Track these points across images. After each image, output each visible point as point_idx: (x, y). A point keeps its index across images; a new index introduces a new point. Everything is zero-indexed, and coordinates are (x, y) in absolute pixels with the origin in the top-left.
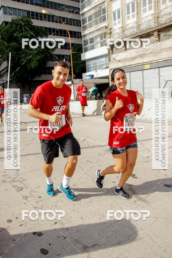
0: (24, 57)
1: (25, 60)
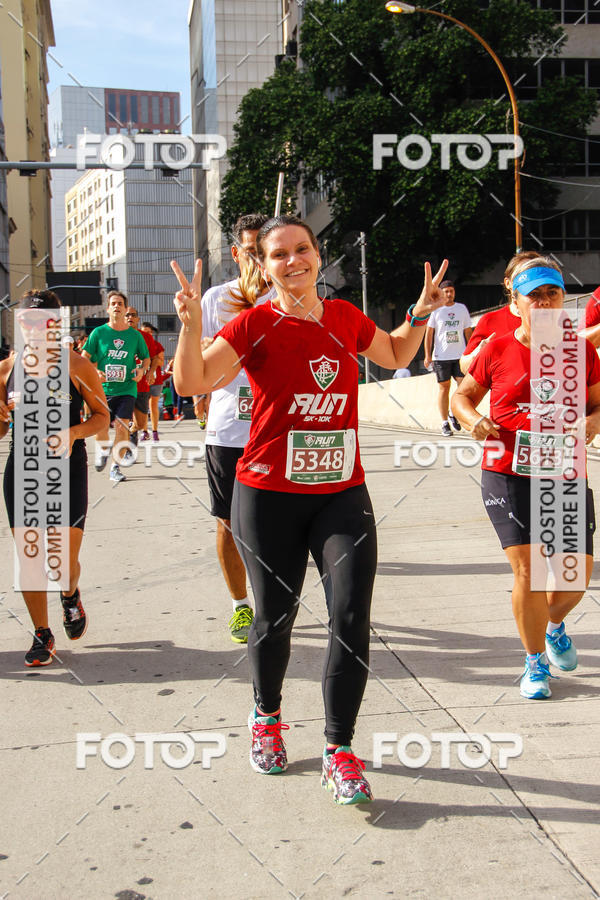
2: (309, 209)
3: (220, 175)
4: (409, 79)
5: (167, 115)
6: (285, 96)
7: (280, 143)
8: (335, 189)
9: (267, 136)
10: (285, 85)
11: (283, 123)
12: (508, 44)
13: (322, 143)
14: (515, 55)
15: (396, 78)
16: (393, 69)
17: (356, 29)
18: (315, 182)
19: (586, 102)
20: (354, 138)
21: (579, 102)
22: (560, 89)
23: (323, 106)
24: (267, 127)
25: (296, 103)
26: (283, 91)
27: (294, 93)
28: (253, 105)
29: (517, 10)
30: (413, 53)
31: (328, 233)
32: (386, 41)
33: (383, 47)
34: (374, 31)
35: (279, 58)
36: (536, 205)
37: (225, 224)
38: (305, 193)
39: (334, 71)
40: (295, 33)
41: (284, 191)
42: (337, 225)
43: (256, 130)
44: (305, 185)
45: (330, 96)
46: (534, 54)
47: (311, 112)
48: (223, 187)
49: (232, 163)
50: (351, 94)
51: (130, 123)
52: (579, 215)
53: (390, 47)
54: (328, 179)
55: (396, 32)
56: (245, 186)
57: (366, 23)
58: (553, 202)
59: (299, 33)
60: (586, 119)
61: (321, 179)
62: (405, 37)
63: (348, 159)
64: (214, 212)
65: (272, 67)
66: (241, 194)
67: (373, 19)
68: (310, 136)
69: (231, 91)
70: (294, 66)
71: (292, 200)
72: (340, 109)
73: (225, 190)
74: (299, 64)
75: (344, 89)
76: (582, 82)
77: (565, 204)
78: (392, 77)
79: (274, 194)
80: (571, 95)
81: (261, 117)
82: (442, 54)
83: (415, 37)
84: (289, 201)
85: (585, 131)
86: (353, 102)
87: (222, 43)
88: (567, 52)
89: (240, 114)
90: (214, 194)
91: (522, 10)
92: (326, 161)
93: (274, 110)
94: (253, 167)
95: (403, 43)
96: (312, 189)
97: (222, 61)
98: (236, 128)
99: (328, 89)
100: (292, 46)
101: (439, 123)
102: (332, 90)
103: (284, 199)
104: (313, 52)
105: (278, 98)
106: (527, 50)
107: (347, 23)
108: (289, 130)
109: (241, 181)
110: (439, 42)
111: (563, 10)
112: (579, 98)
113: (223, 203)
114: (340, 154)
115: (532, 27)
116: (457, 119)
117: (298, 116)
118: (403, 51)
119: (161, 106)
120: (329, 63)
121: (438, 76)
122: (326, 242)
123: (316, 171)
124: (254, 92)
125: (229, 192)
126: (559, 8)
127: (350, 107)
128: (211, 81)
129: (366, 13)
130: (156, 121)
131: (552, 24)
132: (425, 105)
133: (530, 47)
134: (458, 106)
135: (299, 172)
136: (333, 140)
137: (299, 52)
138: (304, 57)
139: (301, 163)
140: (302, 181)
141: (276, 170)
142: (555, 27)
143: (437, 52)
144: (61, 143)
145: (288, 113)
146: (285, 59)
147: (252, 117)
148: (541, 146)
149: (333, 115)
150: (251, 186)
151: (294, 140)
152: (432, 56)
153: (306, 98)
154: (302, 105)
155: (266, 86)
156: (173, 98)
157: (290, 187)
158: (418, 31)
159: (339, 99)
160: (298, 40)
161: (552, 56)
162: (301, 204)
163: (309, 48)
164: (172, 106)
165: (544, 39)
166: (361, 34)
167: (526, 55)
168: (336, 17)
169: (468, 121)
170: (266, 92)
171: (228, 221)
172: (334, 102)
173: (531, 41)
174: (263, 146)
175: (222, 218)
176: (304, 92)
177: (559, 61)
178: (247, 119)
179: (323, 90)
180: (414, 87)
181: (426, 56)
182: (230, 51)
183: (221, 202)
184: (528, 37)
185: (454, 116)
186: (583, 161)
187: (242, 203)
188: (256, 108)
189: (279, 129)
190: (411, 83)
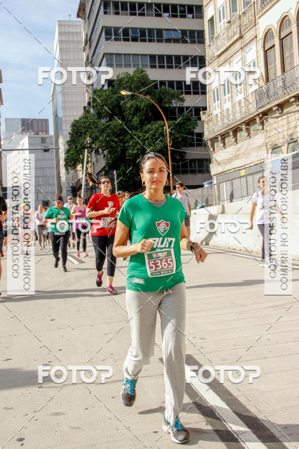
0: (132, 146)
1: (134, 152)
2: (97, 161)
3: (64, 149)
4: (131, 115)
5: (44, 127)
6: (87, 122)
7: (85, 138)
8: (106, 154)
9: (80, 136)
10: (87, 118)
11: (86, 131)
12: (165, 102)
13: (101, 138)
14: (168, 106)
15: (126, 114)
16: (125, 111)
17: (111, 98)
18: (99, 152)
19: (194, 122)
20: (112, 136)
21: (191, 122)
22: (185, 117)
23: (101, 125)
24: (80, 133)
25: (91, 124)
26: (86, 120)
27: (90, 121)
28: (75, 125)
29: (168, 91)
30: (132, 106)
31: (104, 169)
32: (122, 102)
33: (121, 104)
34: (118, 98)
35: (85, 108)
36: (178, 158)
37: (66, 167)
38: (95, 156)
39: (104, 112)
40: (90, 99)
41: (88, 156)
42: (107, 166)
43: (77, 133)
44: (95, 153)
45: (103, 121)
46: (174, 105)
47: (96, 127)
48: (65, 154)
49: (69, 146)
50: (110, 120)
51: (31, 131)
52: (193, 160)
53: (123, 104)
54: (103, 150)
55: (126, 99)
56: (73, 154)
57: (115, 96)
58: (184, 156)
59: (91, 100)
60: (194, 128)
61: (100, 150)
62: (129, 100)
63: (110, 144)
64: (62, 163)
65: (82, 110)
66: (72, 156)
67: (118, 95)
68: (96, 136)
69: (68, 119)
70: (90, 111)
71: (91, 158)
72: (107, 126)
73: (66, 155)
74: (92, 110)
75: (108, 119)
76: (192, 115)
77: (188, 157)
78: (125, 114)
79: (84, 157)
80: (188, 119)
81: (78, 129)
82: (142, 106)
83: (132, 100)
84: (90, 159)
85: (193, 132)
86: (111, 123)
87: (64, 102)
88: (186, 104)
89: (71, 128)
90: (62, 156)
91: (169, 91)
92: (102, 144)
93: (83, 127)
94: (76, 147)
95: (129, 102)
96: (98, 155)
97: (64, 108)
98: (70, 133)
99: (102, 119)
100: (89, 104)
101: (142, 130)
102: (104, 119)
103: (87, 158)
104: (96, 106)
105: (84, 123)
106: (172, 104)
107: (108, 96)
108: (88, 134)
109: (72, 152)
110: (141, 102)
111: (184, 90)
112: (191, 120)
113: (66, 160)
114: (107, 142)
115: (173, 96)
116: (149, 128)
117: (92, 129)
118: (128, 105)
119: (42, 124)
120: (102, 110)
121: (141, 114)
122: (103, 173)
123: (98, 148)
124: (75, 121)
125: (67, 156)
126: (182, 89)
127: (110, 125)
128: (60, 115)
129: (114, 92)
130: (40, 129)
131: (180, 95)
132: (137, 124)
133: (173, 103)
134: (148, 123)
135: (93, 148)
136: (104, 137)
137: (92, 106)
138: (93, 107)
139: (93, 145)
140: (94, 152)
141: (84, 148)
142: (181, 96)
143: (140, 106)
144: (5, 139)
145: (88, 128)
146: (87, 108)
147: (75, 130)
148: (179, 137)
149: (104, 128)
150: (76, 154)
151: (90, 137)
152: (138, 107)
153: (94, 122)
154: (93, 125)
155: (80, 119)
156: (46, 121)
157: (90, 153)
158: (134, 98)
159: (106, 122)
160: (91, 102)
161: (181, 106)
162: (94, 160)
163: (95, 104)
164: (46, 124)
165: (178, 101)
166: (113, 100)
167: (172, 106)
168: (104, 94)
169: (153, 129)
170: (80, 121)
171: (67, 165)
172: (104, 123)
173: (173, 101)
174: (79, 140)
175: (65, 165)
176: (93, 120)
177: (184, 107)
178: (73, 130)
179: (100, 119)
180: (133, 118)
181: (137, 107)
182: (67, 105)
183: (65, 159)
184: (172, 100)
185: (147, 127)
186: (194, 141)
187: (72, 160)
188: (76, 127)
189: (85, 133)
190: (132, 116)
